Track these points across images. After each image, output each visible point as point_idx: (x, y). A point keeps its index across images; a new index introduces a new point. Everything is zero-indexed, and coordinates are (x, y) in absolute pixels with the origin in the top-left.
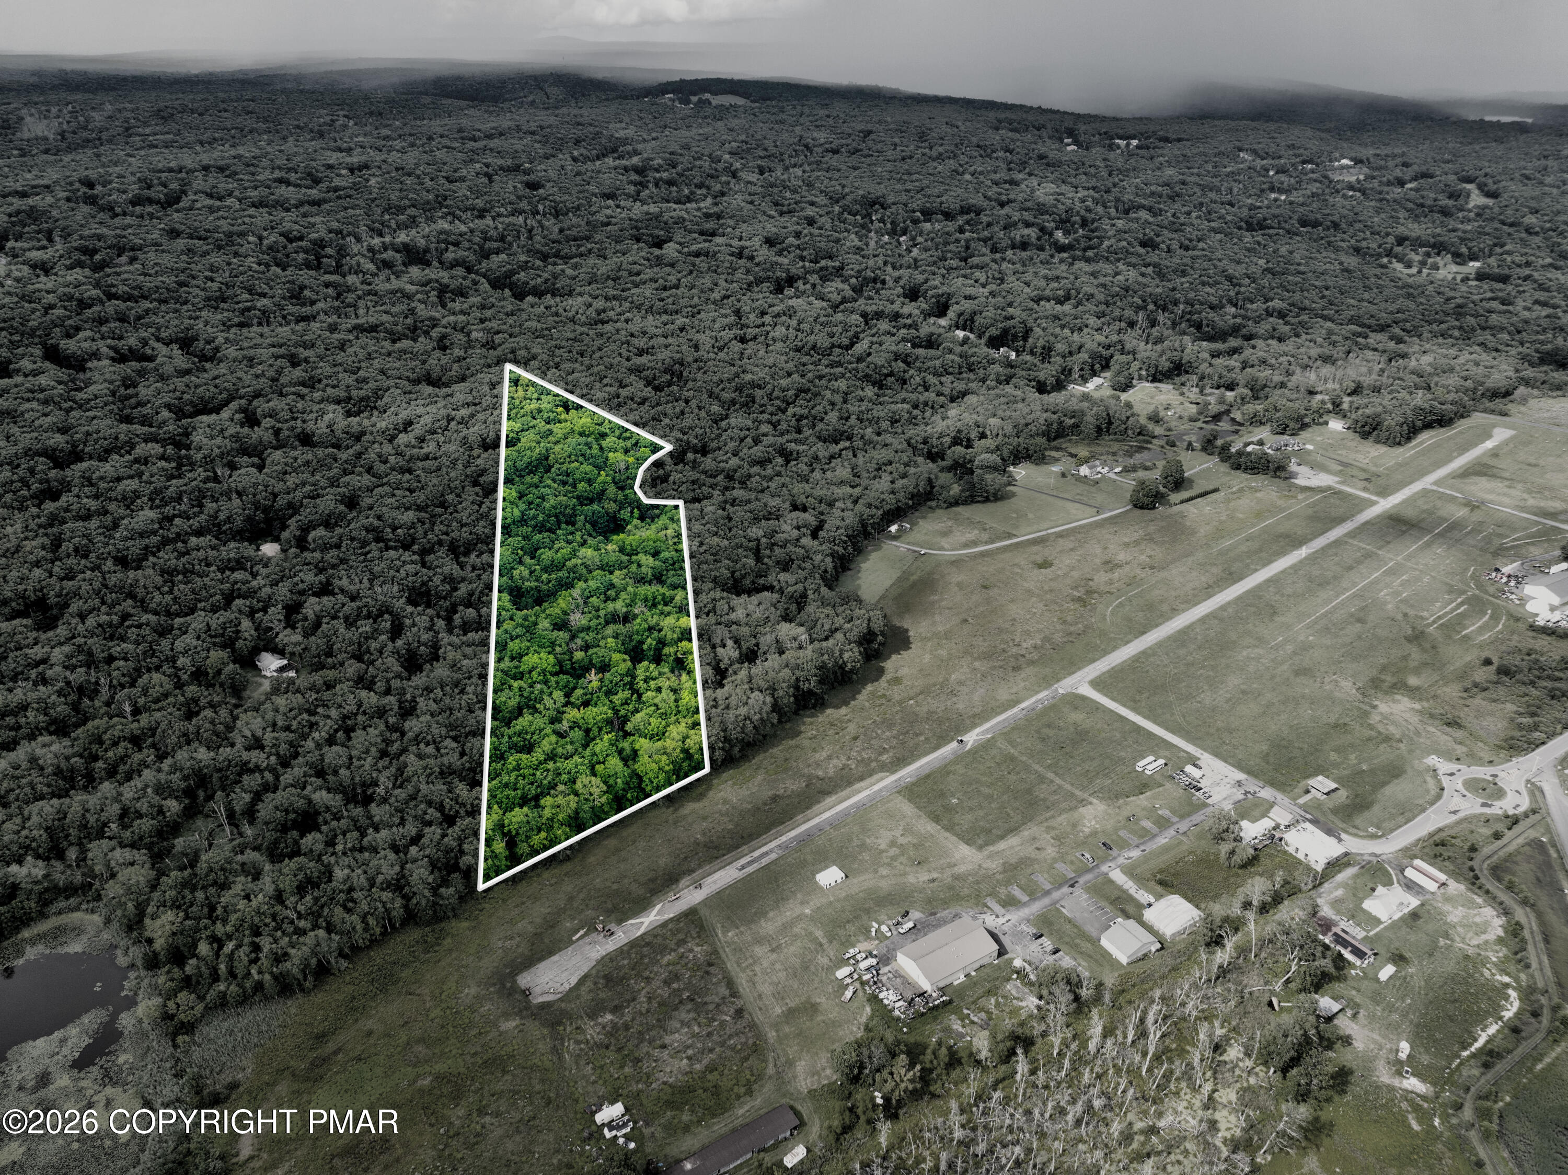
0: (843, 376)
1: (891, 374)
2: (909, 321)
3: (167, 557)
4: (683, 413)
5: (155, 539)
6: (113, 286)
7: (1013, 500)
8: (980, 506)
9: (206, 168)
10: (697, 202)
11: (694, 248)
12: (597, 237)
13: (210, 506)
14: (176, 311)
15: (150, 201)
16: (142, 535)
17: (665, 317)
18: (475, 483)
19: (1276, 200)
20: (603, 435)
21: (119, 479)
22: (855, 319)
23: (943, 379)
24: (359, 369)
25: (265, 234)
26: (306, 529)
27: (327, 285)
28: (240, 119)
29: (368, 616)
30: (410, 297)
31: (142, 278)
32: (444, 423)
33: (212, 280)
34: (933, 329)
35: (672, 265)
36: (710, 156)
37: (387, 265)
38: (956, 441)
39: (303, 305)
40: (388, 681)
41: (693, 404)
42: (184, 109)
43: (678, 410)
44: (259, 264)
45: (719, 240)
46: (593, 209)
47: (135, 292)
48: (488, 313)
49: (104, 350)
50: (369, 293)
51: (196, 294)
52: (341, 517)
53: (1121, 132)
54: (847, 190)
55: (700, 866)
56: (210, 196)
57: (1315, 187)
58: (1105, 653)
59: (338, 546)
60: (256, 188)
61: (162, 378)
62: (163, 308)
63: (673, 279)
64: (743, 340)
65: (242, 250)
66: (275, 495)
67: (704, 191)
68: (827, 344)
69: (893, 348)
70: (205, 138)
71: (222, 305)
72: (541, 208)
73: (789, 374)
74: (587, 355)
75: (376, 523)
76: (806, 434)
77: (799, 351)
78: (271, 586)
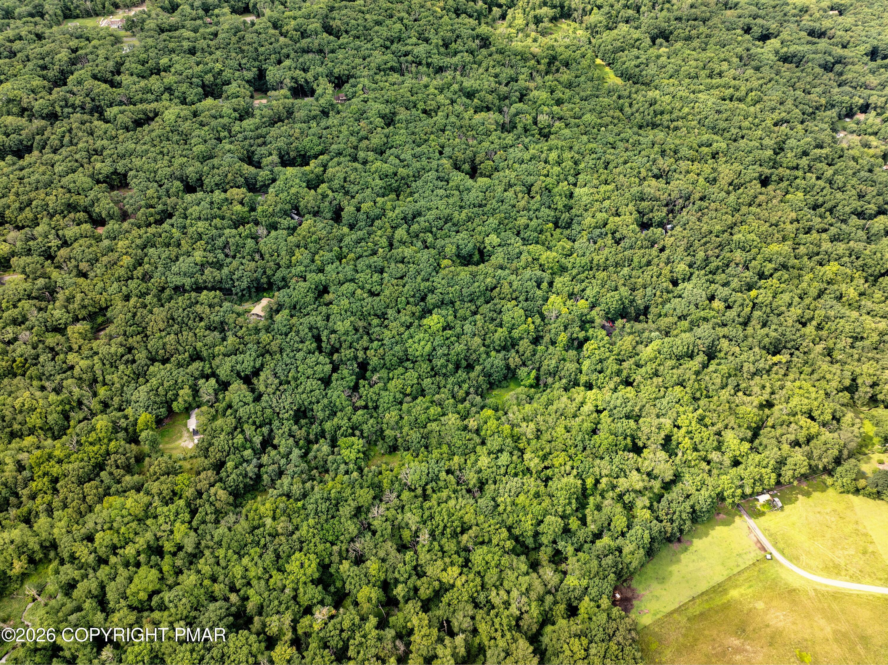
4: (649, 263)
11: (792, 50)
20: (563, 269)
24: (426, 141)
29: (254, 423)
32: (441, 222)
35: (757, 69)
41: (664, 256)
43: (644, 261)
45: (822, 44)
64: (765, 182)
66: (279, 266)
73: (784, 239)
74: (611, 166)
75: (320, 324)
76: (750, 330)
77: (815, 207)
78: (225, 355)
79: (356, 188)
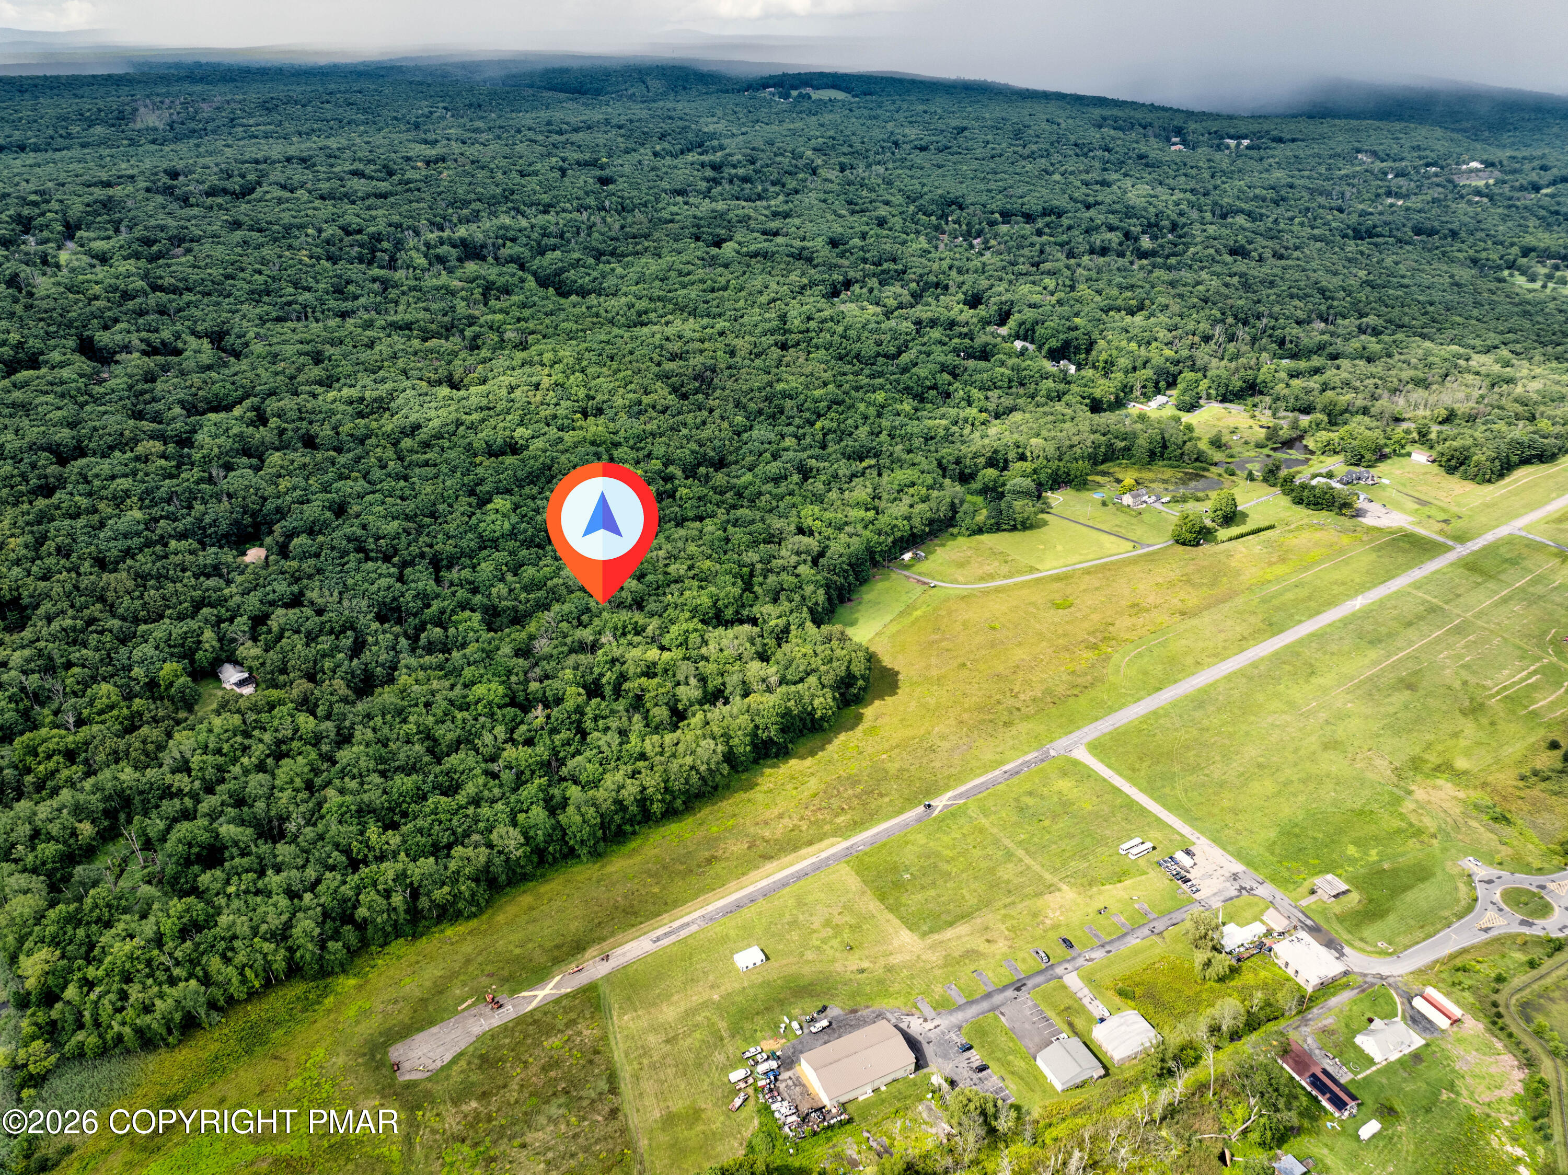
0: (882, 387)
1: (934, 387)
2: (965, 330)
3: (144, 562)
4: (704, 423)
5: (137, 541)
6: (161, 277)
7: (1044, 529)
8: (1006, 535)
9: (289, 160)
10: (767, 199)
11: (753, 248)
12: (656, 235)
13: (198, 507)
14: (218, 304)
15: (225, 191)
16: (125, 536)
17: (706, 321)
18: (472, 493)
19: (1391, 205)
20: (616, 445)
21: (113, 477)
22: (907, 326)
23: (990, 394)
24: (380, 368)
25: (325, 226)
26: (290, 535)
27: (374, 280)
28: (341, 110)
29: (331, 632)
30: (453, 294)
31: (190, 270)
32: (452, 427)
33: (260, 272)
34: (989, 339)
35: (726, 266)
36: (793, 152)
37: (441, 260)
38: (992, 462)
39: (346, 300)
40: (331, 705)
41: (717, 414)
42: (289, 101)
43: (699, 420)
44: (311, 257)
45: (780, 240)
46: (660, 205)
47: (181, 285)
48: (527, 313)
49: (136, 342)
50: (414, 289)
51: (241, 287)
52: (326, 524)
53: (1232, 131)
54: (926, 189)
55: (613, 934)
56: (284, 187)
57: (1437, 192)
58: (1111, 710)
59: (318, 555)
60: (329, 179)
61: (183, 373)
62: (205, 301)
63: (722, 281)
64: (784, 347)
65: (296, 243)
66: (265, 499)
67: (777, 189)
68: (872, 353)
69: (942, 358)
70: (304, 129)
71: (266, 299)
72: (607, 203)
73: (825, 384)
74: (617, 358)
75: (359, 532)
76: (830, 450)
77: (841, 359)
78: (243, 594)
79: (321, 416)
